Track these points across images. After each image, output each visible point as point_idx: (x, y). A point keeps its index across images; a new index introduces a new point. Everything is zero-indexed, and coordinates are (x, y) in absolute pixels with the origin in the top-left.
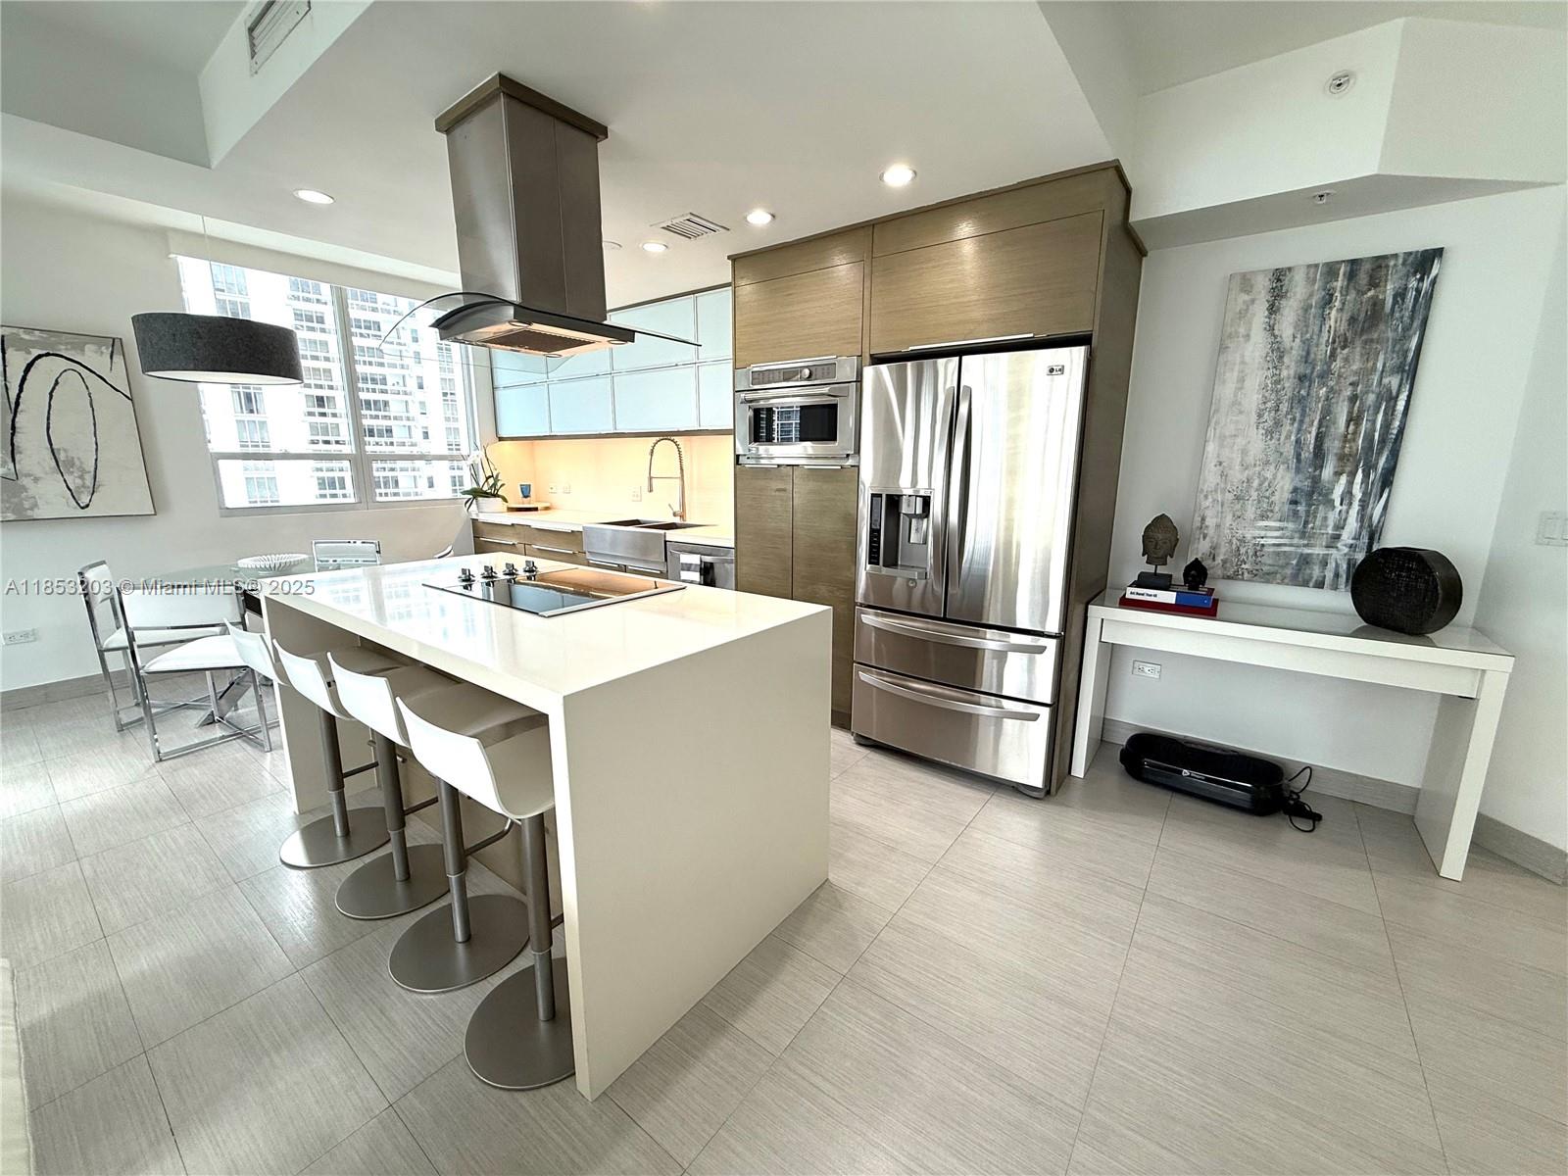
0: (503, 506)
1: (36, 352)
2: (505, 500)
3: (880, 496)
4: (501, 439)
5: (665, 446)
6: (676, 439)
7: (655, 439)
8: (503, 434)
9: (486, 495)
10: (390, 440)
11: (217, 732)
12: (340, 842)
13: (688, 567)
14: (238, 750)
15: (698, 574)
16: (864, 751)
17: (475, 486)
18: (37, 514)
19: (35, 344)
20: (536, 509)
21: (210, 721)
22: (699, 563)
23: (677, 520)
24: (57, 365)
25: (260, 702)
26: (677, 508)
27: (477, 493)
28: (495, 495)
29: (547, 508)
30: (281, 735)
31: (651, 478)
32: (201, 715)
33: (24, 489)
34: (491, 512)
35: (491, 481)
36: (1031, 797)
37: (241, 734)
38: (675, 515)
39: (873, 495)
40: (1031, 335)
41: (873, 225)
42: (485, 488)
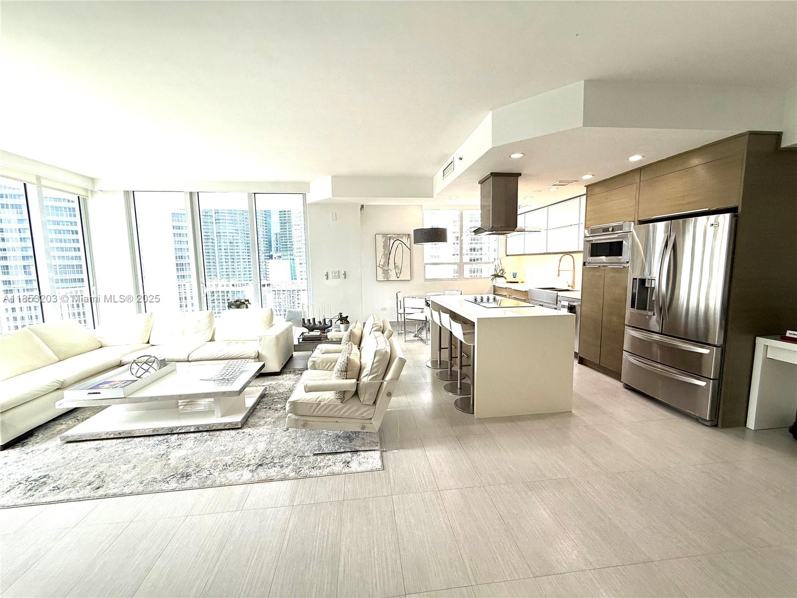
0: (505, 281)
1: (395, 240)
2: (506, 279)
3: (636, 279)
4: (507, 256)
5: (567, 257)
6: (572, 254)
7: (562, 255)
8: (508, 254)
9: (499, 276)
10: (481, 253)
11: (417, 338)
12: (438, 366)
13: (563, 307)
14: (420, 343)
15: (567, 309)
16: (626, 390)
17: (496, 273)
18: (390, 279)
19: (395, 238)
20: (518, 282)
21: (415, 336)
22: (568, 305)
23: (570, 288)
24: (398, 242)
25: (427, 333)
26: (571, 284)
27: (496, 276)
28: (502, 277)
29: (523, 282)
30: (429, 342)
31: (559, 271)
32: (413, 335)
33: (389, 273)
34: (500, 282)
35: (502, 271)
36: (703, 424)
37: (422, 340)
38: (569, 286)
39: (634, 279)
40: (707, 209)
41: (641, 169)
42: (499, 274)
